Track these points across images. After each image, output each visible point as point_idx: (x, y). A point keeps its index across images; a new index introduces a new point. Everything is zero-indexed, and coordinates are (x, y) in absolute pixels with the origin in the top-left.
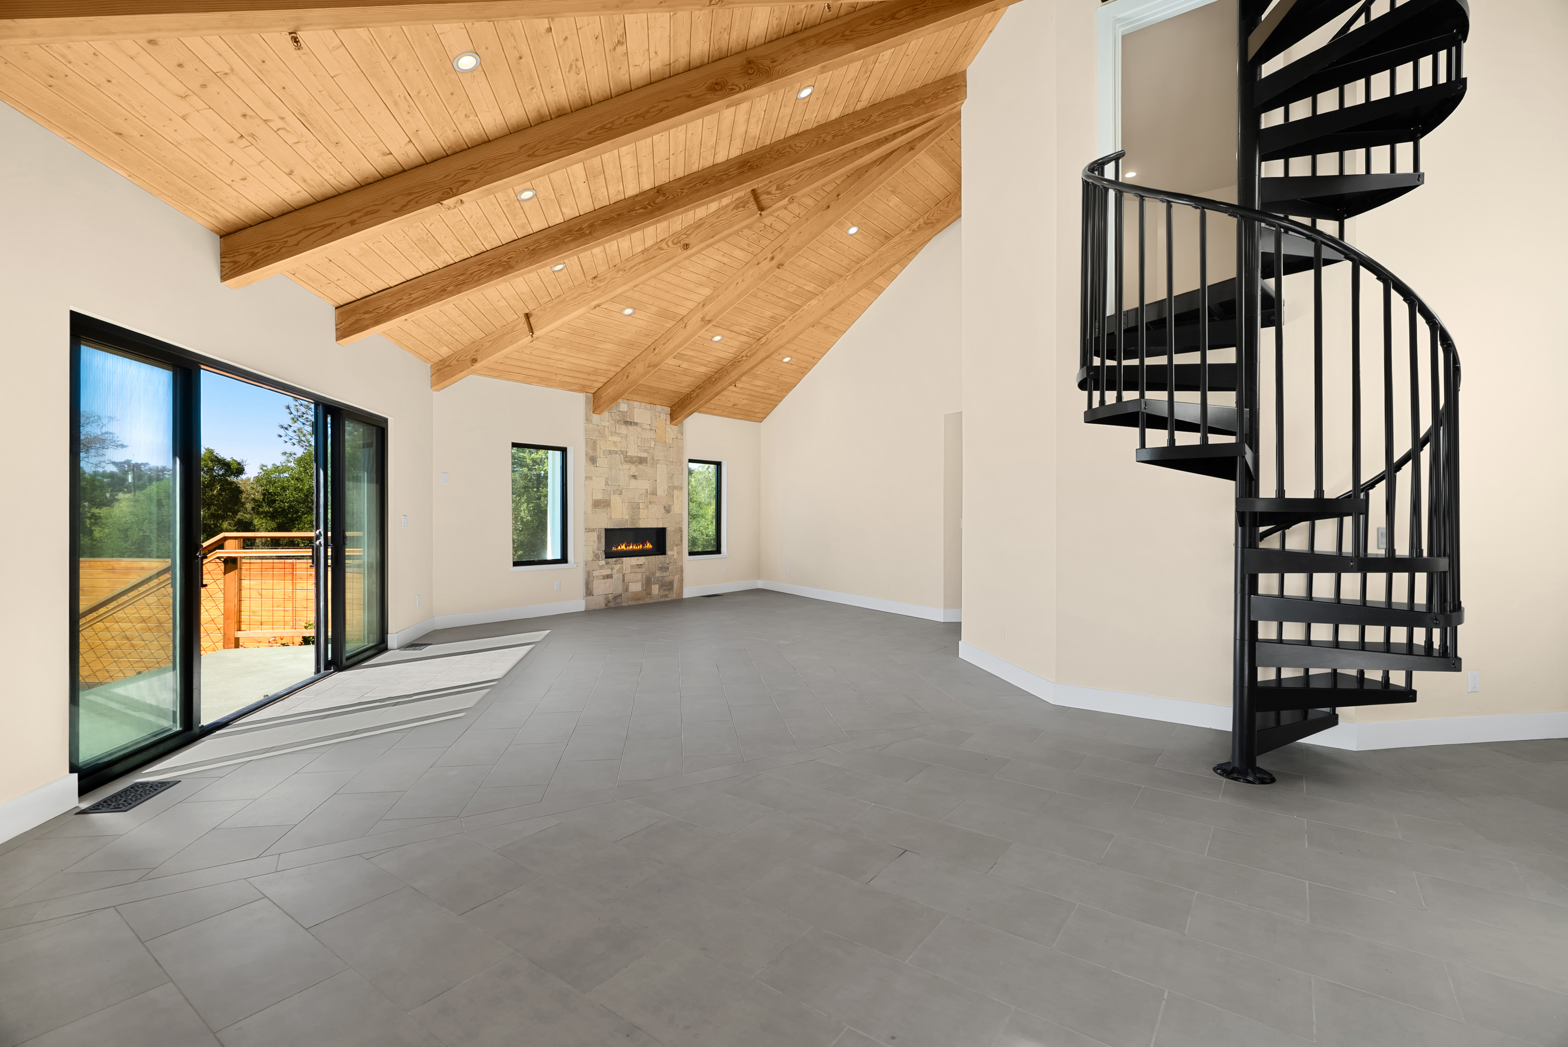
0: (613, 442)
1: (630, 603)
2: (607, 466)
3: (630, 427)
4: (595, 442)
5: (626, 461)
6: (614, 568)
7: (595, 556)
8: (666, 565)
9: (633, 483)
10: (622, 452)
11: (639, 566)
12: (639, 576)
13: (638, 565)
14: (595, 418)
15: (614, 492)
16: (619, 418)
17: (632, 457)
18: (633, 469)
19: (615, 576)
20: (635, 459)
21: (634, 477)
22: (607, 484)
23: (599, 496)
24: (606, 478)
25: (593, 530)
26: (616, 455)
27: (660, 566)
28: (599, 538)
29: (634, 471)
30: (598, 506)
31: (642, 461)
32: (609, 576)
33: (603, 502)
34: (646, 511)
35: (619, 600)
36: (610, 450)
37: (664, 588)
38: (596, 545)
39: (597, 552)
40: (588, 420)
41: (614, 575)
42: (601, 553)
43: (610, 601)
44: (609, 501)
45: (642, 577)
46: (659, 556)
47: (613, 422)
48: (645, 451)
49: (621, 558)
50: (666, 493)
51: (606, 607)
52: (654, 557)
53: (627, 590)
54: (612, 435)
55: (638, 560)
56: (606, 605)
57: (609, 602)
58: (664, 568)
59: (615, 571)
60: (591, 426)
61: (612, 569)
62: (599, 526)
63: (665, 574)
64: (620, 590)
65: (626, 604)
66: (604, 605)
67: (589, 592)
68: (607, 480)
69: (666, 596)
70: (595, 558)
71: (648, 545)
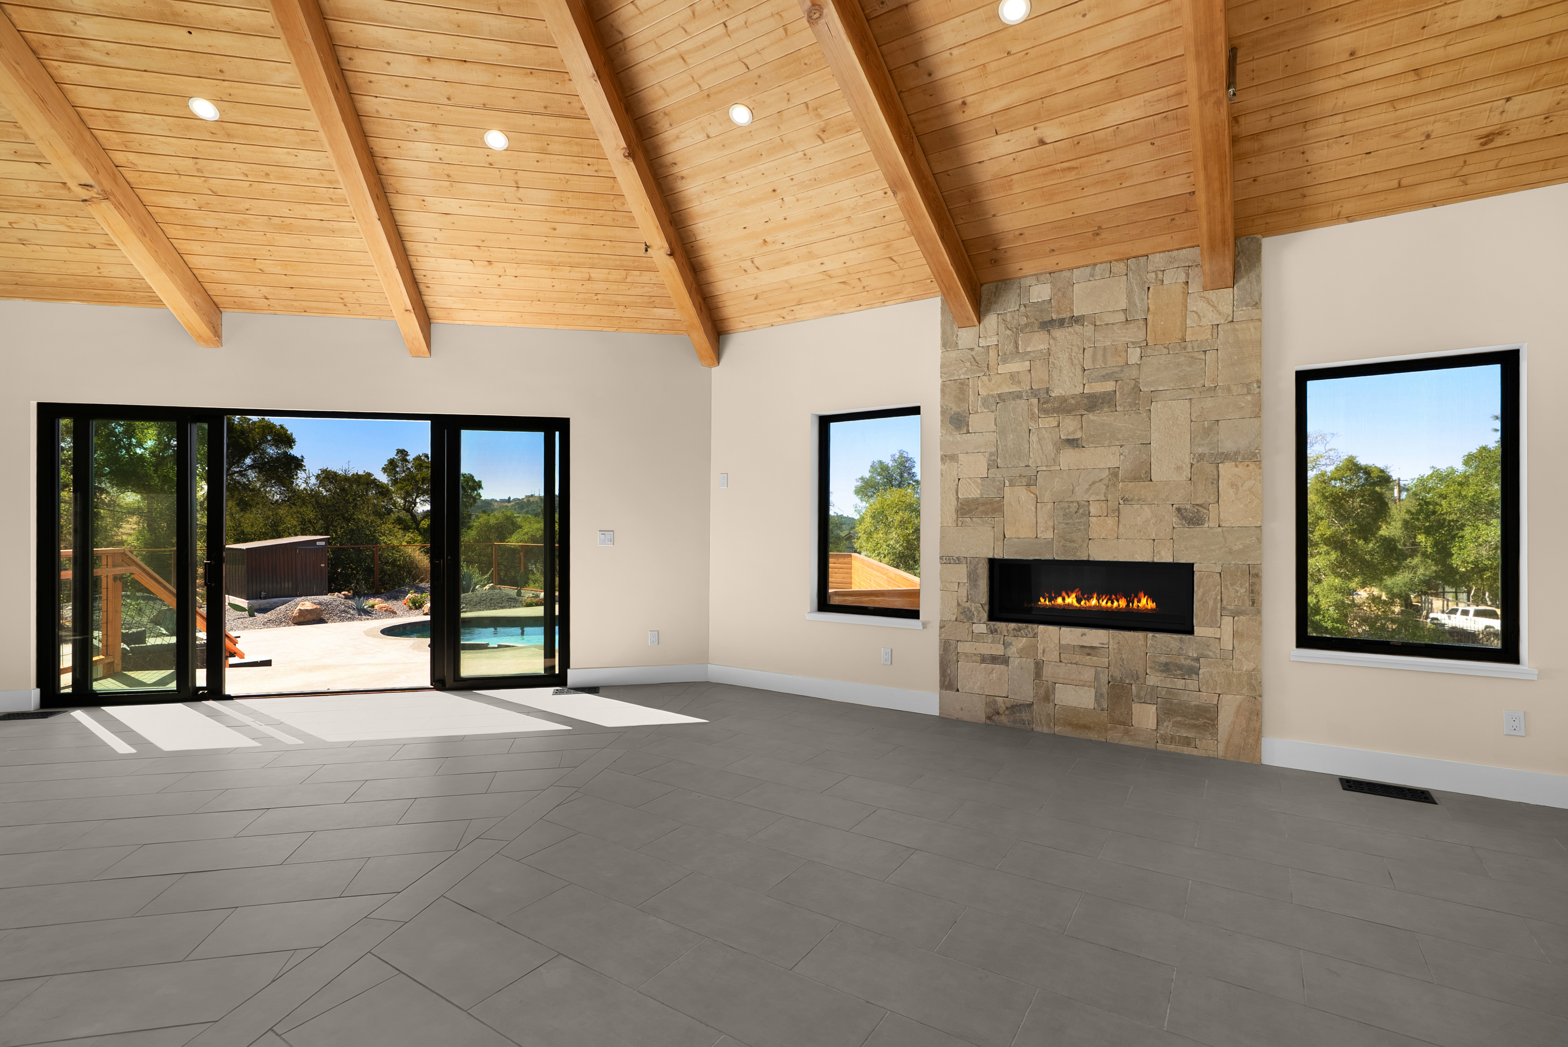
0: (1008, 376)
1: (1057, 729)
2: (993, 427)
3: (1060, 333)
4: (963, 385)
5: (1046, 412)
6: (1010, 644)
7: (964, 613)
8: (1188, 662)
9: (1069, 458)
10: (1034, 393)
11: (1088, 650)
12: (1088, 675)
13: (1082, 647)
14: (966, 336)
15: (1011, 481)
16: (1024, 321)
17: (1063, 399)
18: (1070, 426)
19: (1015, 662)
20: (1073, 402)
21: (1073, 443)
22: (993, 464)
23: (972, 492)
24: (991, 454)
25: (958, 561)
26: (1018, 401)
27: (1163, 659)
28: (972, 577)
29: (1071, 429)
30: (970, 511)
31: (1093, 403)
32: (1003, 660)
33: (983, 504)
34: (1111, 522)
35: (1025, 716)
36: (999, 395)
37: (1179, 719)
38: (963, 592)
39: (968, 604)
40: (948, 343)
41: (1011, 660)
42: (976, 608)
43: (1001, 711)
44: (998, 502)
45: (1097, 678)
46: (1159, 636)
47: (1008, 332)
48: (1105, 378)
49: (1030, 626)
50: (1187, 473)
51: (988, 722)
52: (1140, 635)
53: (1047, 697)
54: (1005, 361)
55: (1083, 634)
56: (989, 718)
57: (998, 713)
58: (1180, 667)
59: (1012, 651)
60: (953, 354)
61: (1006, 645)
62: (971, 554)
63: (1180, 683)
64: (1026, 693)
65: (1046, 730)
66: (984, 716)
67: (948, 682)
68: (992, 458)
69: (1187, 742)
70: (962, 617)
71: (1144, 601)
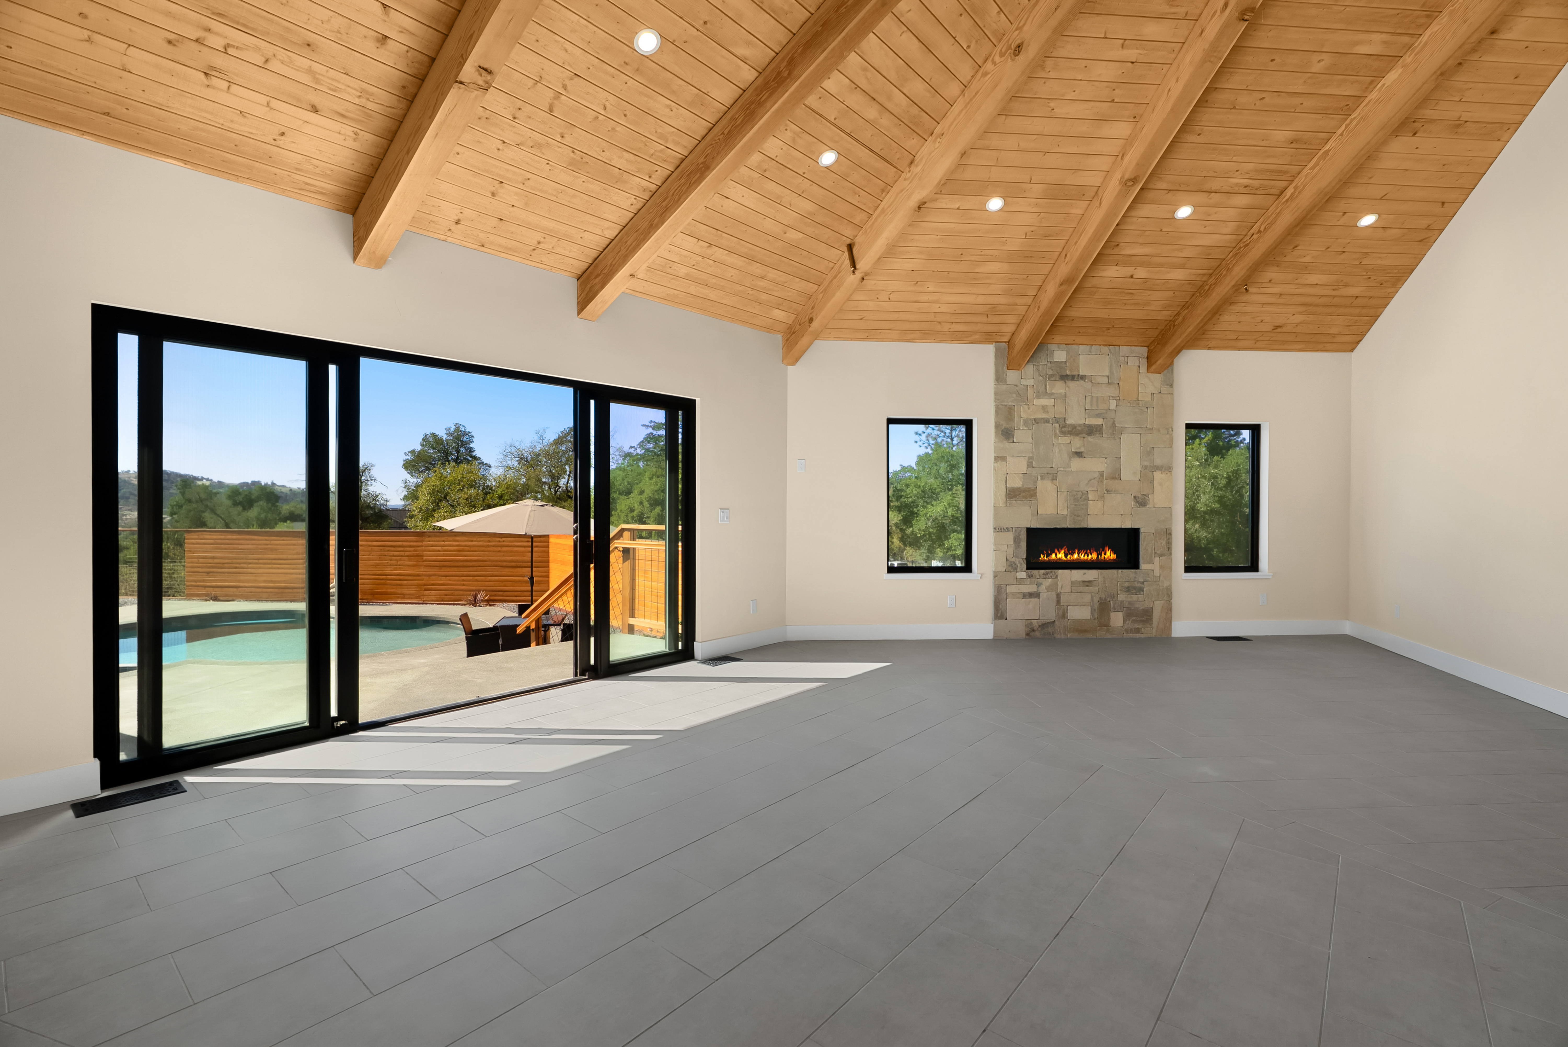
0: (1041, 407)
1: (1069, 635)
2: (1030, 440)
3: (1072, 384)
4: (1010, 409)
5: (1064, 433)
6: (1041, 584)
7: (1011, 565)
8: (1139, 585)
9: (1076, 464)
10: (1057, 420)
11: (1087, 584)
12: (1087, 598)
13: (1084, 581)
14: (1012, 376)
15: (1042, 477)
16: (1050, 372)
17: (1074, 427)
18: (1077, 443)
19: (1043, 595)
20: (1080, 428)
21: (1079, 454)
22: (1030, 465)
23: (1017, 483)
24: (1029, 458)
25: (1007, 530)
26: (1047, 424)
27: (1126, 584)
28: (1017, 540)
29: (1078, 445)
30: (1015, 496)
31: (1091, 430)
32: (1034, 595)
33: (1024, 491)
34: (1100, 504)
35: (1050, 630)
36: (1035, 419)
37: (1134, 618)
38: (1011, 551)
39: (1013, 560)
40: (999, 378)
41: (1041, 594)
42: (1019, 562)
43: (1035, 629)
44: (1034, 490)
45: (1092, 600)
46: (1124, 571)
47: (1041, 378)
48: (1098, 416)
49: (1053, 571)
50: (1138, 477)
51: (1027, 637)
52: (1115, 571)
53: (1064, 615)
54: (1038, 397)
55: (1085, 574)
56: (1027, 634)
57: (1034, 630)
58: (1135, 588)
59: (1043, 588)
60: (1004, 387)
61: (1038, 585)
62: (1016, 525)
63: (1135, 598)
64: (1051, 615)
65: (1063, 637)
66: (1024, 634)
67: (999, 613)
68: (1030, 461)
69: (1138, 631)
70: (1010, 568)
71: (1108, 553)
